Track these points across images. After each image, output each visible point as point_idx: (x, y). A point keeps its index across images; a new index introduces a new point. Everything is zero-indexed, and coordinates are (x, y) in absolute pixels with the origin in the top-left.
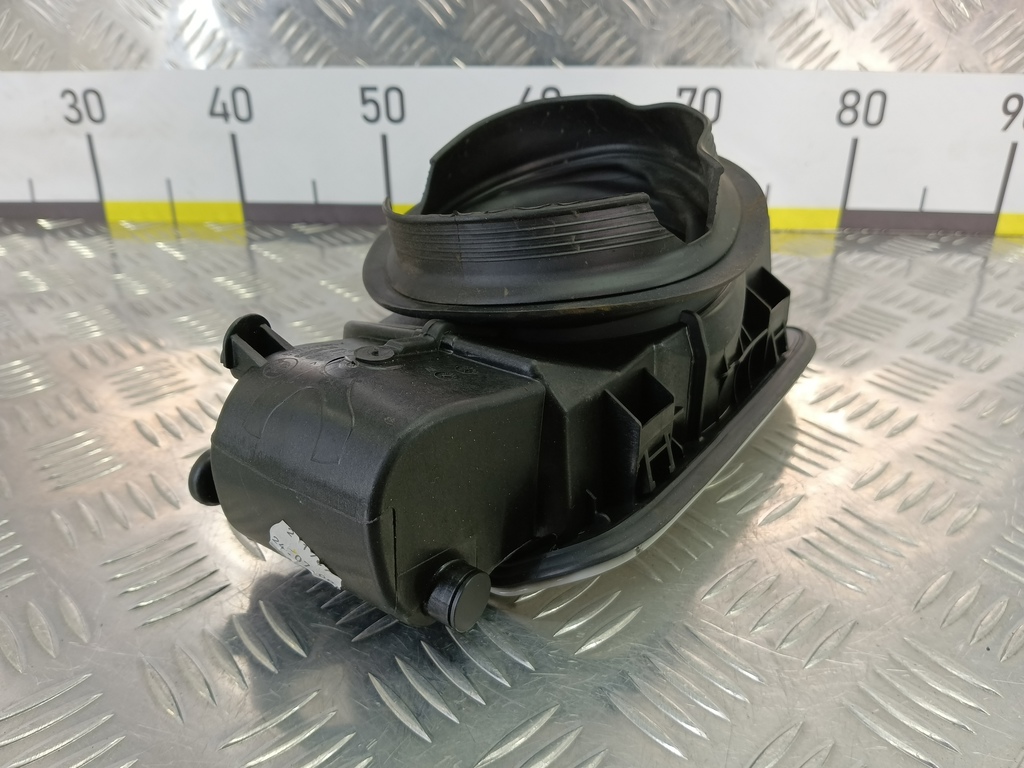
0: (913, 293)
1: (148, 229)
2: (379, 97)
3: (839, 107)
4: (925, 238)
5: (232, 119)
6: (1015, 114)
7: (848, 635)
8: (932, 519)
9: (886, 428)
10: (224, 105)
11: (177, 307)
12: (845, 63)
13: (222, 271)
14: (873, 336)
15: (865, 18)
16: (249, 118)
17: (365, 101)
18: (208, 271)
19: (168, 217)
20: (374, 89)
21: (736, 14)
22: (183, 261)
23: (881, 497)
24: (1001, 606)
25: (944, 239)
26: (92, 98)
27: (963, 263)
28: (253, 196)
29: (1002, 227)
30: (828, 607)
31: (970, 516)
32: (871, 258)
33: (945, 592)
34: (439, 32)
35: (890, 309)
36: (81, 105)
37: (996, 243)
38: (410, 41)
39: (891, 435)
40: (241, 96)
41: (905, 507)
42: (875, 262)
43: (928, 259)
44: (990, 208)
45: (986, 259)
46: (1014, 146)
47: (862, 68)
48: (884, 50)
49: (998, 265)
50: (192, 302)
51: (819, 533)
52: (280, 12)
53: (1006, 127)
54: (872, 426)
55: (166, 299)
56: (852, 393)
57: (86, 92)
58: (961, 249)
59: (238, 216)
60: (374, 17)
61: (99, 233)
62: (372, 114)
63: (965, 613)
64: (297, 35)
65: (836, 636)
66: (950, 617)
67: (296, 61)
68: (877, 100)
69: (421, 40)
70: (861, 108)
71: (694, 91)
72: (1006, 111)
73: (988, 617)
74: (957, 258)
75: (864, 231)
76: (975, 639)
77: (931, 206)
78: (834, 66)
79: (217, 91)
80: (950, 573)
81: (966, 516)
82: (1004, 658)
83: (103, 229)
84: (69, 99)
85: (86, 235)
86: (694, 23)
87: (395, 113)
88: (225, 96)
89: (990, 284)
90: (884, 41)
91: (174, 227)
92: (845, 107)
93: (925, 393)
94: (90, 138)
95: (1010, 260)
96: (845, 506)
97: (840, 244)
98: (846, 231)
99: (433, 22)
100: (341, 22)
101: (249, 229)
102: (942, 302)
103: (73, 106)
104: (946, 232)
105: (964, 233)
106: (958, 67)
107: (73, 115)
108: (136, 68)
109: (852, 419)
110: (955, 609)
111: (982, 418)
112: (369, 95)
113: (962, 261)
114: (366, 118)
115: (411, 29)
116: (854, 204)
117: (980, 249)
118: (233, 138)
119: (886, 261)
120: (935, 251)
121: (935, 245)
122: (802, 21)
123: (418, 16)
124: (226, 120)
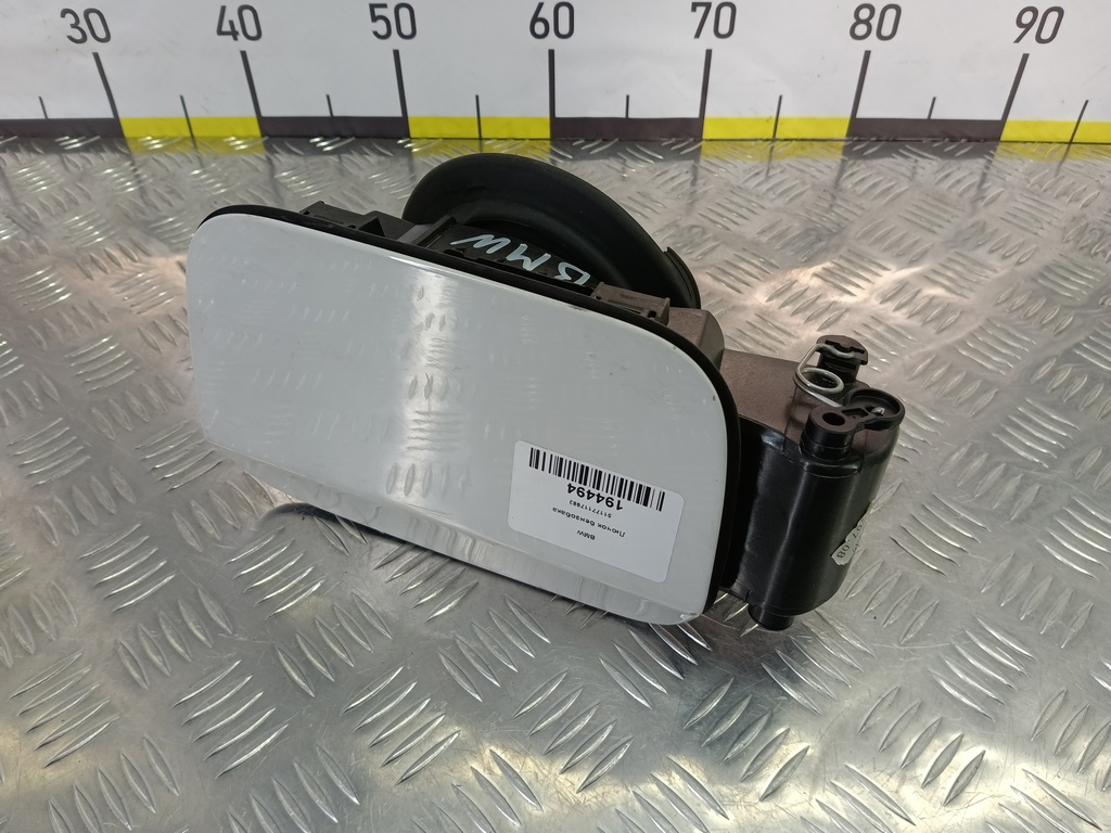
2: (389, 13)
3: (853, 21)
5: (241, 36)
6: (1028, 27)
10: (231, 23)
16: (259, 36)
17: (375, 19)
19: (186, 132)
20: (384, 6)
26: (94, 18)
27: (967, 170)
28: (267, 111)
29: (1008, 133)
36: (83, 24)
37: (1000, 147)
40: (247, 14)
44: (998, 115)
46: (1025, 57)
53: (1018, 41)
57: (87, 13)
59: (256, 131)
61: (115, 150)
62: (383, 30)
68: (891, 14)
70: (875, 22)
71: (708, 6)
72: (1019, 23)
75: (872, 141)
77: (939, 114)
79: (223, 9)
83: (122, 148)
84: (70, 19)
87: (406, 29)
88: (232, 15)
91: (193, 144)
92: (859, 21)
94: (96, 56)
98: (855, 140)
101: (268, 147)
102: (927, 241)
103: (74, 26)
104: (953, 140)
105: (970, 141)
107: (77, 35)
112: (378, 12)
114: (376, 34)
116: (861, 114)
118: (244, 54)
124: (235, 39)
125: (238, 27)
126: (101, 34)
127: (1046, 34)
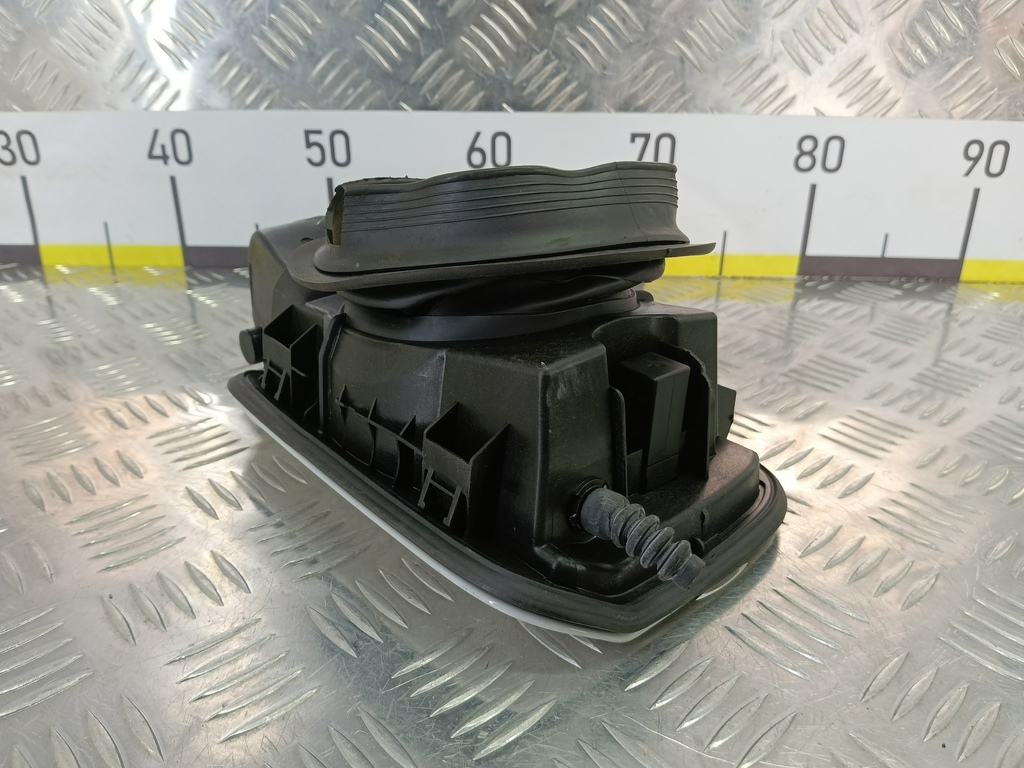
0: (874, 341)
1: (83, 273)
2: (324, 140)
3: (796, 153)
4: (887, 284)
5: (172, 161)
6: (976, 160)
7: (787, 730)
8: (886, 591)
9: (839, 487)
10: (163, 147)
11: (95, 355)
12: (802, 109)
13: (151, 317)
14: (829, 387)
15: (821, 63)
16: (189, 161)
17: (309, 145)
18: (137, 318)
19: (106, 262)
20: (319, 132)
21: (688, 59)
22: (113, 307)
23: (829, 566)
24: (960, 693)
25: (906, 286)
26: (26, 140)
27: (926, 310)
28: (193, 240)
29: (967, 274)
30: (766, 697)
31: (927, 588)
32: (832, 304)
33: (899, 677)
34: (385, 75)
35: (848, 358)
36: (14, 146)
37: (961, 289)
38: (355, 84)
39: (844, 495)
40: (180, 138)
41: (856, 577)
42: (835, 310)
43: (890, 306)
44: (955, 255)
45: (951, 307)
46: (977, 192)
47: (819, 113)
48: (840, 95)
49: (963, 312)
50: (112, 350)
51: (761, 607)
52: (221, 54)
53: (968, 174)
54: (823, 486)
55: (85, 347)
56: (805, 449)
57: (19, 134)
58: (924, 296)
59: (178, 260)
60: (319, 59)
61: (31, 277)
62: (317, 158)
63: (919, 703)
64: (238, 77)
65: (772, 732)
66: (901, 708)
67: (239, 103)
68: (835, 146)
69: (367, 83)
70: (819, 154)
71: (647, 137)
72: (967, 157)
73: (945, 708)
74: (920, 305)
75: (825, 278)
76: (930, 735)
77: (893, 252)
78: (790, 111)
79: (156, 133)
80: (903, 655)
81: (923, 587)
82: (962, 757)
83: (37, 273)
84: (2, 140)
85: (17, 279)
86: (646, 68)
87: (341, 157)
88: (164, 139)
89: (956, 333)
90: (841, 87)
91: (112, 271)
92: (802, 153)
93: (883, 449)
94: (24, 180)
95: (975, 307)
96: (790, 576)
97: (799, 291)
98: (806, 278)
99: (379, 66)
100: (284, 66)
101: (189, 274)
102: (903, 351)
103: (6, 148)
104: (909, 279)
105: (928, 280)
106: (917, 113)
107: (7, 157)
108: (71, 109)
109: (802, 477)
110: (907, 698)
111: (943, 476)
112: (313, 138)
113: (926, 308)
114: (310, 161)
115: (356, 72)
116: (811, 251)
117: (944, 295)
118: (173, 180)
119: (846, 308)
120: (898, 298)
121: (898, 292)
122: (756, 67)
123: (362, 58)
124: (166, 163)
125: (169, 152)
126: (31, 156)
127: (995, 168)
